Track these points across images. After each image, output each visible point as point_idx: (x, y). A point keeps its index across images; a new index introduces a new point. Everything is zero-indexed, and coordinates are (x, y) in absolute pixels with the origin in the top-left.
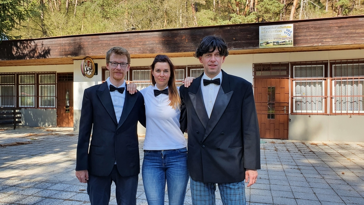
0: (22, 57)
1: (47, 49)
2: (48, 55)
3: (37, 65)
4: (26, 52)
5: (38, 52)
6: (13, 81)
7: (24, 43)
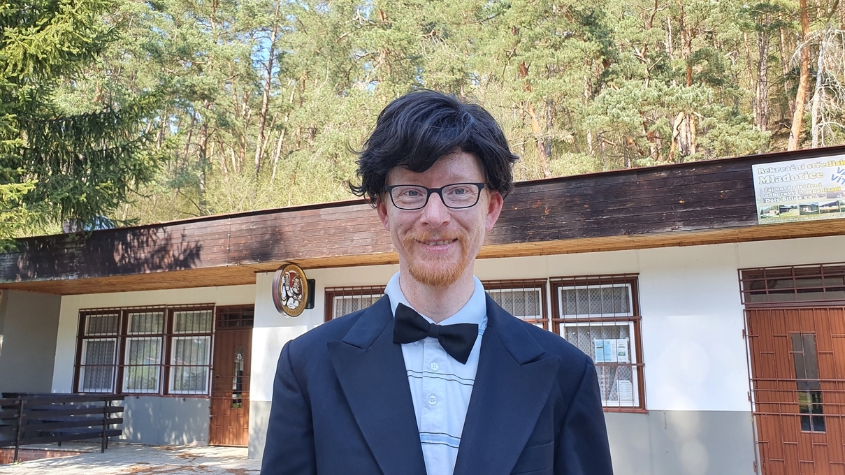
0: (134, 267)
1: (193, 245)
2: (196, 260)
3: (172, 288)
4: (142, 255)
5: (171, 255)
6: (116, 329)
7: (142, 234)
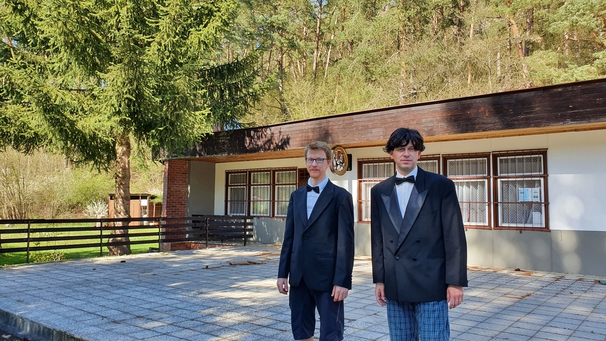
0: (256, 150)
1: (285, 137)
2: (287, 146)
3: (274, 159)
4: (260, 143)
5: (274, 143)
6: (245, 181)
7: (258, 131)
